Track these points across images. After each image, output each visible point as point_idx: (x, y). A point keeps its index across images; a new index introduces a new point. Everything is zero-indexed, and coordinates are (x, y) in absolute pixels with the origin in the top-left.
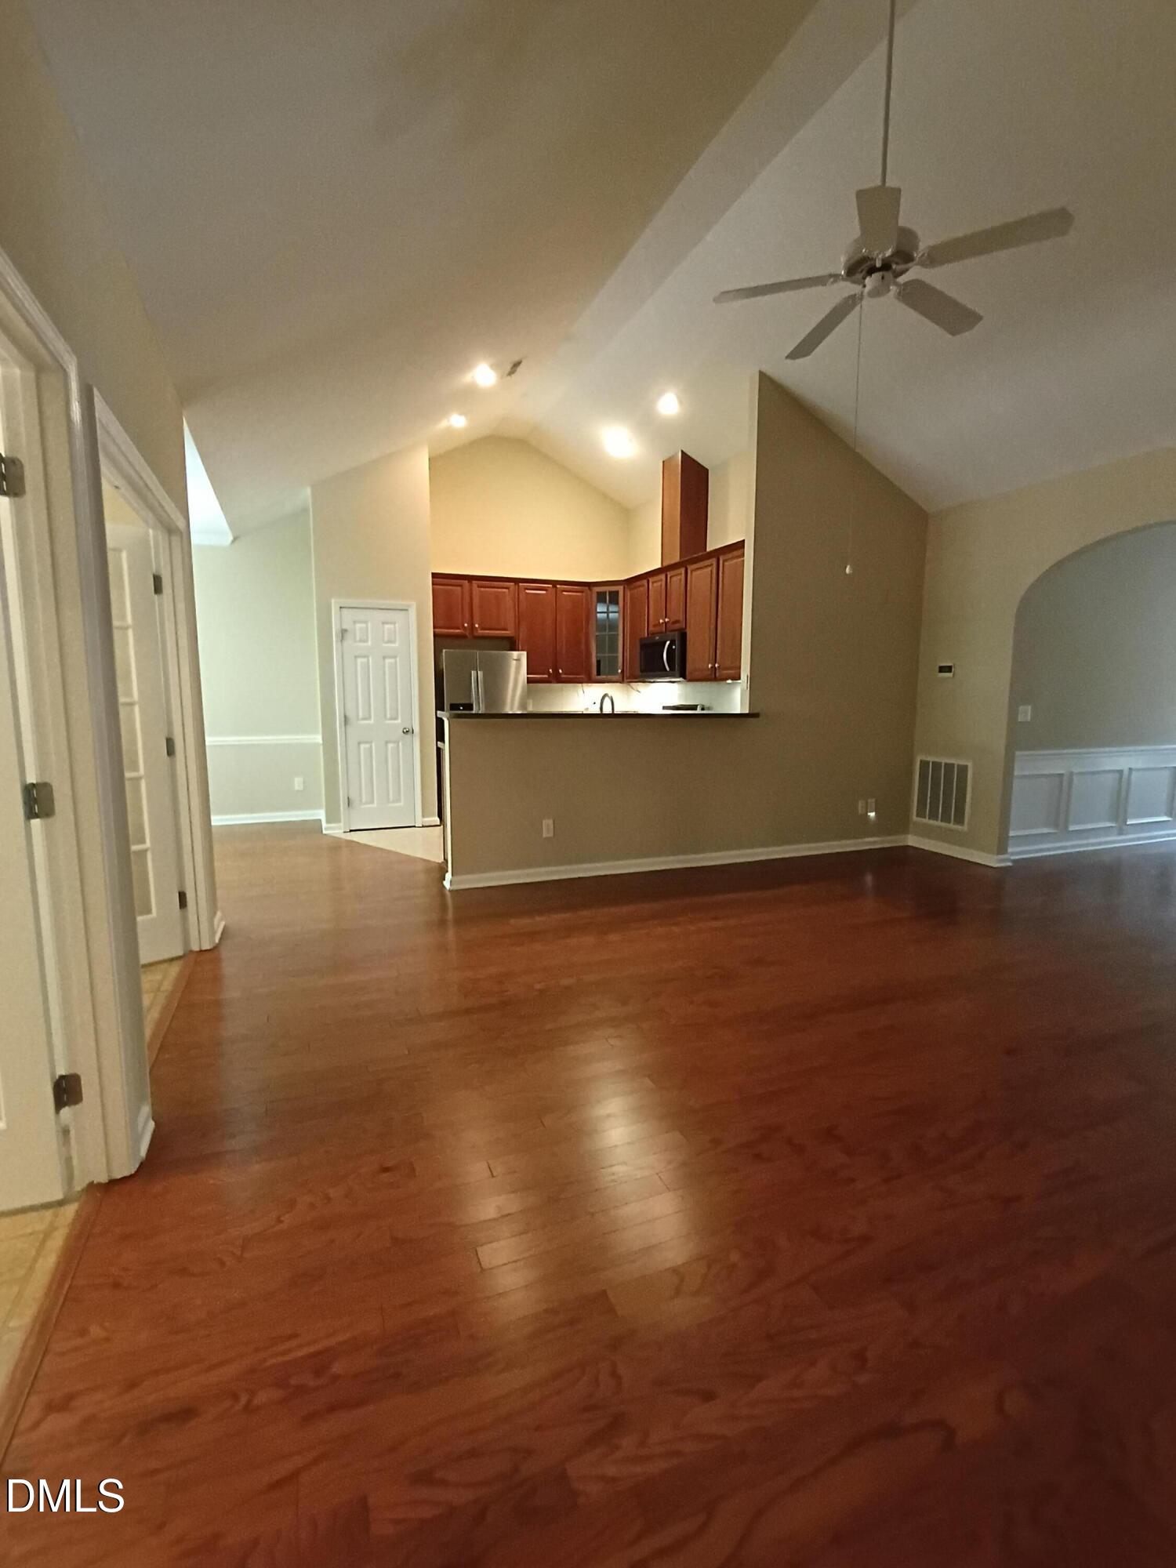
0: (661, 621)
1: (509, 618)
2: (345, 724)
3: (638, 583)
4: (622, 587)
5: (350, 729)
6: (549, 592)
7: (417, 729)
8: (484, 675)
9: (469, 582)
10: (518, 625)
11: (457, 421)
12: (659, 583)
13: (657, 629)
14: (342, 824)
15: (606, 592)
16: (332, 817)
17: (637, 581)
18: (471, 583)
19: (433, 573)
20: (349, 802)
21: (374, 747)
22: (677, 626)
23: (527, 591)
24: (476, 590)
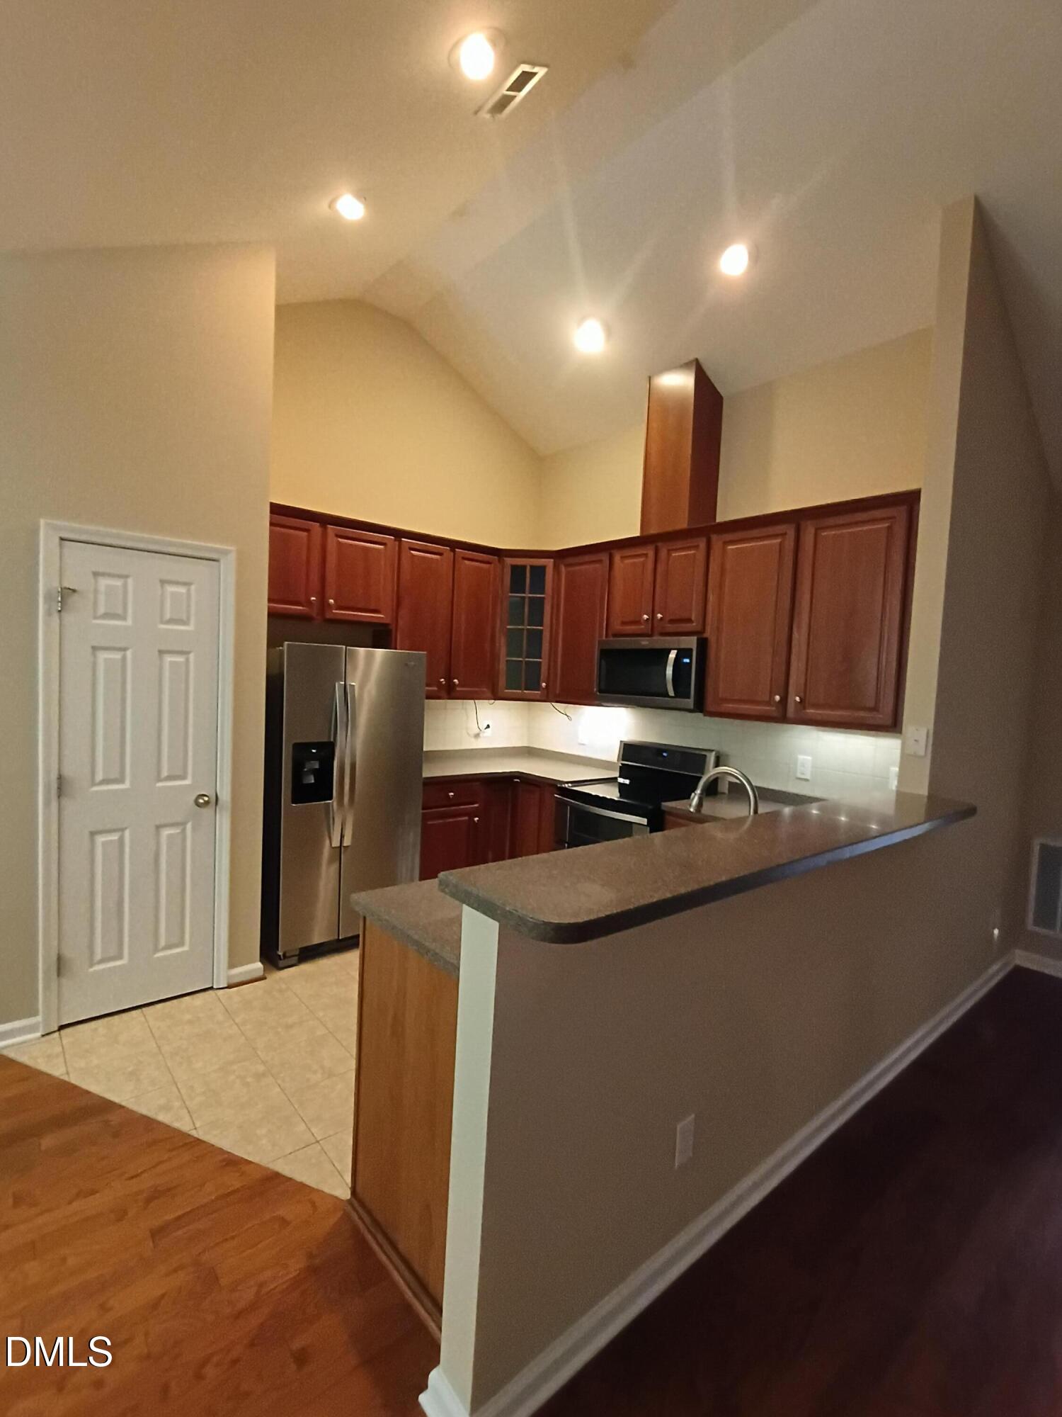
0: (644, 616)
1: (384, 592)
2: (60, 796)
3: (589, 557)
4: (552, 562)
5: (69, 806)
6: (446, 558)
7: (225, 795)
9: (321, 526)
10: (398, 605)
11: (350, 207)
12: (639, 561)
13: (633, 629)
14: (39, 1018)
15: (523, 569)
17: (586, 554)
18: (325, 528)
19: (272, 504)
20: (61, 965)
21: (127, 841)
22: (681, 627)
23: (413, 553)
24: (332, 542)
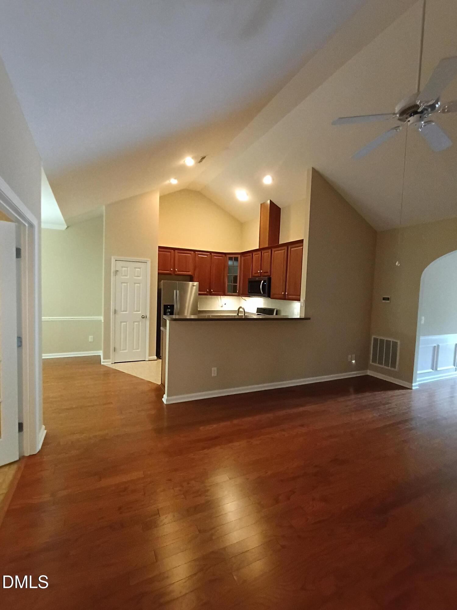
0: (259, 271)
1: (191, 266)
2: (115, 313)
3: (248, 254)
4: (240, 255)
5: (117, 316)
6: (208, 256)
7: (148, 316)
8: (179, 292)
9: (174, 251)
10: (195, 270)
11: (174, 181)
12: (258, 255)
13: (256, 275)
14: (110, 360)
15: (232, 257)
16: (107, 357)
17: (247, 253)
19: (159, 246)
20: (115, 350)
21: (128, 324)
22: (266, 274)
23: (199, 255)
24: (177, 254)
